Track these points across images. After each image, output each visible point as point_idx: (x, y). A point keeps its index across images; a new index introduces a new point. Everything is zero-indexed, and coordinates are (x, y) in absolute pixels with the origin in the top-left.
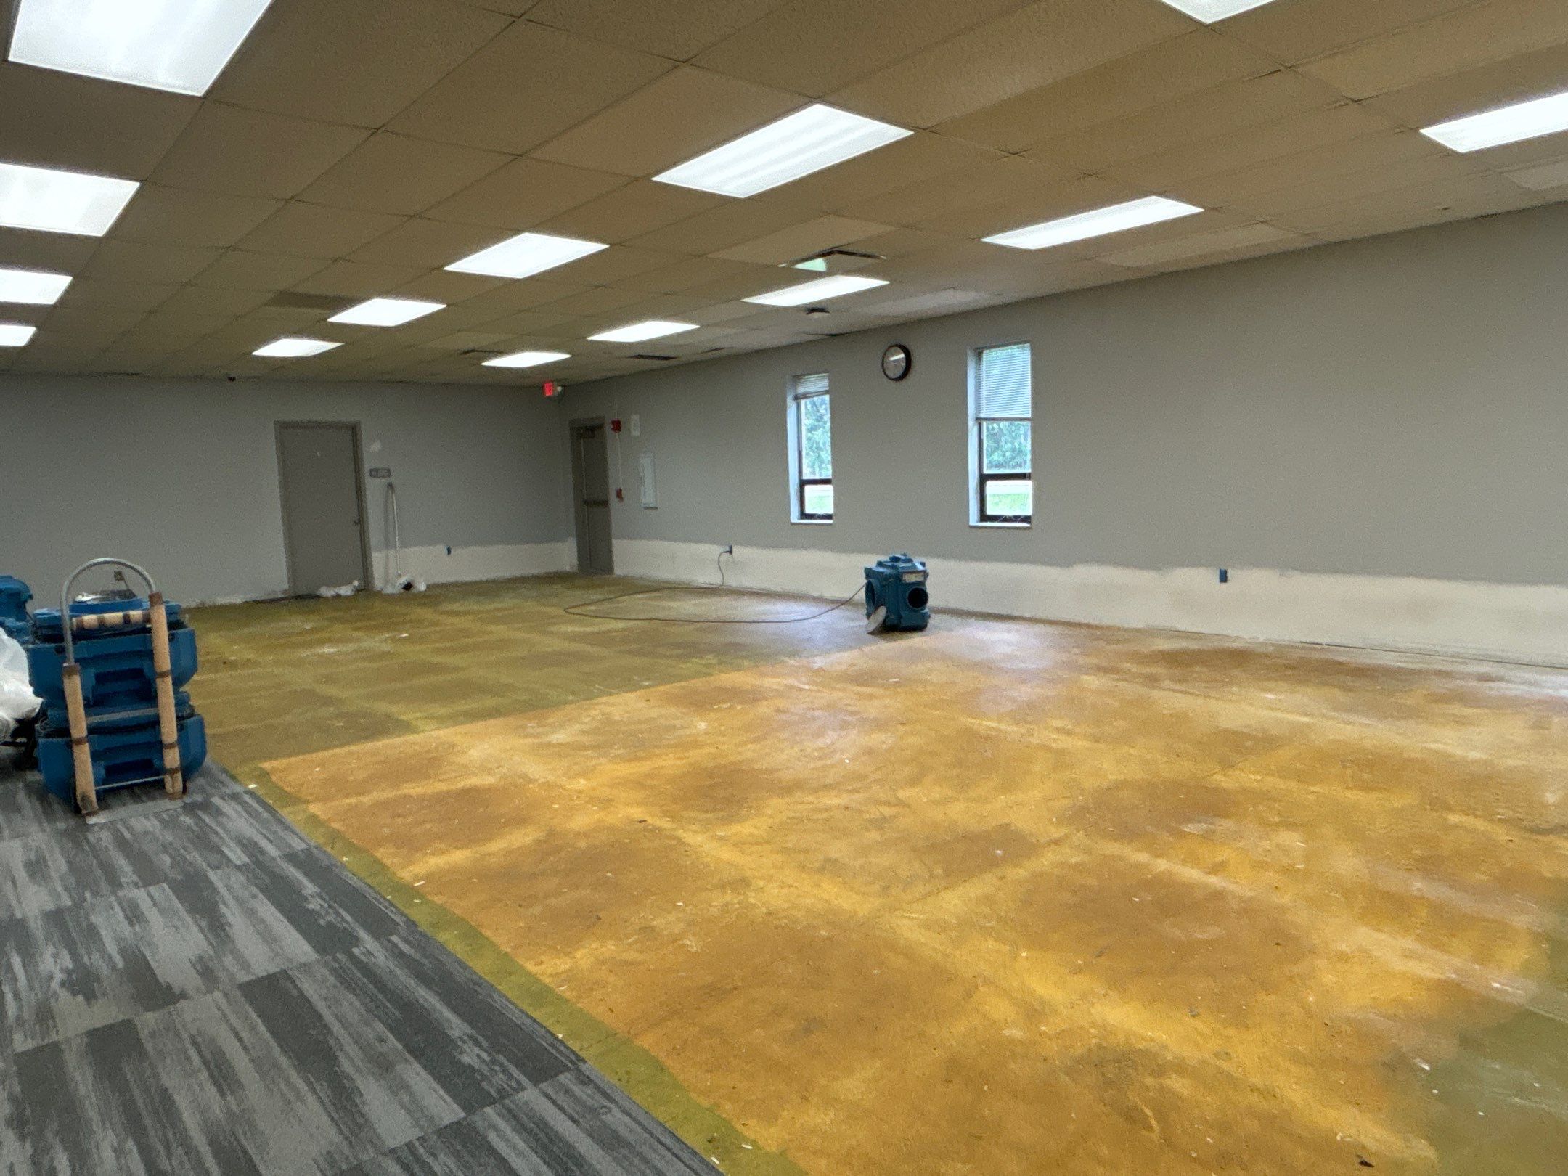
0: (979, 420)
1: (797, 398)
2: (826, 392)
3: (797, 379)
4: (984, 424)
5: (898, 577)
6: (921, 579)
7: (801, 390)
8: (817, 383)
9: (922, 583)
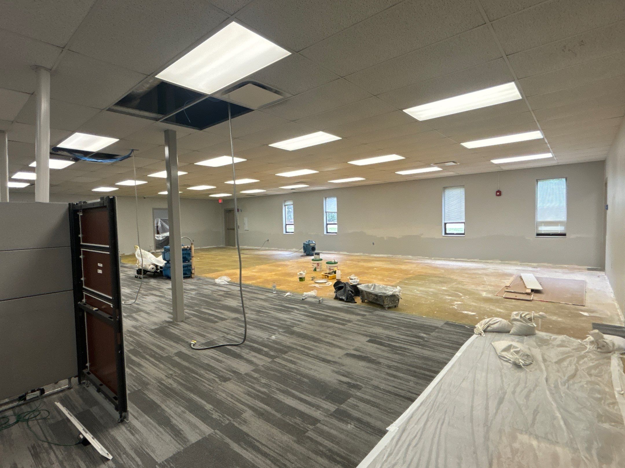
0: (326, 212)
1: (285, 206)
2: (292, 205)
3: (285, 201)
4: (327, 213)
5: (309, 244)
6: (314, 245)
7: (286, 204)
8: (290, 203)
9: (315, 246)
